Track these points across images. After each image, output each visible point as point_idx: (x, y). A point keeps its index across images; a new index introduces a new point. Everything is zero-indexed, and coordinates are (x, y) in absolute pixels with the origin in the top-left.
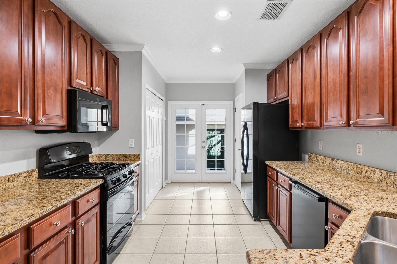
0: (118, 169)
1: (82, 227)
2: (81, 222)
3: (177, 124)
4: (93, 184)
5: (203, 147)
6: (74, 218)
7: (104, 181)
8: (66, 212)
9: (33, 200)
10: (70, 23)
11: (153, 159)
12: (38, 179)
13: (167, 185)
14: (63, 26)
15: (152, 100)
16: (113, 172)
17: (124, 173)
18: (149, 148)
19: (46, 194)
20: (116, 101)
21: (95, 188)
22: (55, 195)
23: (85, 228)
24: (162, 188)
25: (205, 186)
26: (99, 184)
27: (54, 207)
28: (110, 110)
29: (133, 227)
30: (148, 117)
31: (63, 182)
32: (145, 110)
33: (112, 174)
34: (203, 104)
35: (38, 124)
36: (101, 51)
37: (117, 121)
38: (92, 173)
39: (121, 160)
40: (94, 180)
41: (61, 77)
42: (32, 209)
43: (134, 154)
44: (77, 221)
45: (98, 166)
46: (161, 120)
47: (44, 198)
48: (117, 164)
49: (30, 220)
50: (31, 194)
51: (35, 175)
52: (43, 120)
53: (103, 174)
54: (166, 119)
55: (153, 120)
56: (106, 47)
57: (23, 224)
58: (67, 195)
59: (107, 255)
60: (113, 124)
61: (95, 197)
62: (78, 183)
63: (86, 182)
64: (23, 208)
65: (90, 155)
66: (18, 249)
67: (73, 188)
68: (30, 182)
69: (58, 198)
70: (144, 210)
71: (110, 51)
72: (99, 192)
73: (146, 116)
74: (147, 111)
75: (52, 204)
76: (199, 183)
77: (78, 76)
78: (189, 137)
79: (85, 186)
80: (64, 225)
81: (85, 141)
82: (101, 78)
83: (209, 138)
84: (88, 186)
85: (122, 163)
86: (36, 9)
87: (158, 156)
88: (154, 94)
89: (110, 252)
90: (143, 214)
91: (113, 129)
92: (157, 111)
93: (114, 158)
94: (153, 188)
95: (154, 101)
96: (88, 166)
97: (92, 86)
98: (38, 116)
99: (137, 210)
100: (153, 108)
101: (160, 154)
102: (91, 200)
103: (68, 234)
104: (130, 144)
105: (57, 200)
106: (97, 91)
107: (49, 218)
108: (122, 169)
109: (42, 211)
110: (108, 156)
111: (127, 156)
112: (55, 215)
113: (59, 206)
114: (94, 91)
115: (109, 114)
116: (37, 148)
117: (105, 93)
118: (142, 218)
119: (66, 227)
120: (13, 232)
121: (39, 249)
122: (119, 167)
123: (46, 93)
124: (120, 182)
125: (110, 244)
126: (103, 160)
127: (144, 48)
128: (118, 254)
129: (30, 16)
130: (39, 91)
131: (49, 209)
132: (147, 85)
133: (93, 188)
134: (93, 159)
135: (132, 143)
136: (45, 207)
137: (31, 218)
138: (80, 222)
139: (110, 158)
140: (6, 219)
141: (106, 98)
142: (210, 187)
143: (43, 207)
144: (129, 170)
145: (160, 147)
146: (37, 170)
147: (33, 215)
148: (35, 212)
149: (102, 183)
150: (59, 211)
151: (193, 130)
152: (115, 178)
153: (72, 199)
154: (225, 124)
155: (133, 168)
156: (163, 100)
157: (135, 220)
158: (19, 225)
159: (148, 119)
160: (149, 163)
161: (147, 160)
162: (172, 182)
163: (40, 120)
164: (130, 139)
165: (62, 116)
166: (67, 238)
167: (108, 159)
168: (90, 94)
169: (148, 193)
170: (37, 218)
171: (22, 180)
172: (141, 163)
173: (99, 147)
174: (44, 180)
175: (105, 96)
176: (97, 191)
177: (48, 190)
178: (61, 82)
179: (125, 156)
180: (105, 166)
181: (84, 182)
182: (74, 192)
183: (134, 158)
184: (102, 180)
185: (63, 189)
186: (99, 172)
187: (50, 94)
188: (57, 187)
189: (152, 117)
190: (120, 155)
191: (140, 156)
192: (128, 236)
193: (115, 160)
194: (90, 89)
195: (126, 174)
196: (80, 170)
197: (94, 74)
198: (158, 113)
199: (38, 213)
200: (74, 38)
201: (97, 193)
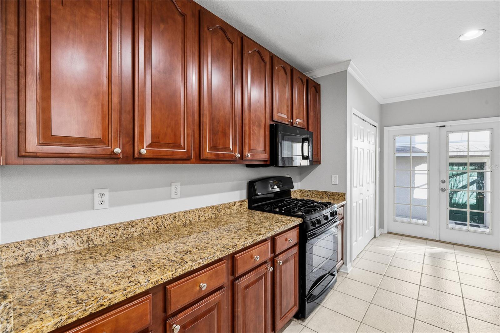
0: (318, 209)
1: (281, 266)
2: (280, 261)
3: (396, 157)
4: (292, 223)
5: (442, 189)
6: (273, 255)
7: (302, 221)
8: (266, 248)
9: (240, 230)
10: (272, 57)
11: (362, 200)
12: (248, 209)
13: (381, 234)
14: (265, 63)
15: (361, 127)
16: (313, 211)
17: (325, 215)
18: (357, 186)
19: (250, 225)
20: (317, 133)
21: (293, 227)
22: (257, 228)
23: (283, 267)
24: (375, 237)
25: (446, 248)
26: (298, 223)
27: (254, 240)
28: (310, 143)
29: (336, 278)
30: (356, 149)
31: (266, 215)
32: (352, 139)
33: (312, 214)
34: (441, 126)
35: (245, 159)
36: (302, 80)
37: (319, 155)
38: (293, 209)
39: (323, 198)
40: (293, 218)
41: (264, 112)
42: (237, 239)
43: (338, 193)
44: (276, 259)
45: (298, 202)
46: (373, 152)
47: (248, 230)
48: (318, 203)
49: (234, 249)
50: (240, 223)
51: (246, 205)
52: (249, 155)
53: (303, 212)
54: (380, 151)
55: (362, 152)
56: (308, 75)
57: (228, 252)
58: (266, 230)
59: (306, 303)
60: (313, 158)
61: (293, 237)
62: (278, 219)
63: (285, 219)
64: (232, 236)
65: (291, 190)
66: (225, 274)
67: (273, 224)
68: (242, 211)
69: (259, 232)
70: (351, 261)
71: (311, 79)
72: (298, 232)
73: (353, 147)
74: (354, 141)
75: (253, 237)
76: (435, 241)
77: (279, 109)
78: (416, 174)
79: (283, 224)
80: (263, 260)
81: (287, 176)
82: (302, 109)
83: (452, 176)
84: (287, 224)
85: (323, 202)
86: (244, 52)
87: (369, 196)
88: (364, 120)
89: (309, 300)
90: (349, 265)
91: (314, 163)
92: (368, 140)
93: (315, 195)
94: (362, 236)
95: (363, 128)
96: (289, 202)
97: (292, 118)
98: (245, 152)
99: (342, 259)
100: (362, 137)
101: (371, 195)
102: (289, 240)
103: (267, 270)
104: (333, 181)
105: (257, 234)
106: (297, 123)
107: (250, 251)
108: (323, 209)
109: (244, 243)
110: (310, 193)
111: (330, 194)
112: (255, 249)
113: (258, 240)
114: (295, 123)
115: (310, 147)
116: (247, 181)
117: (306, 124)
118: (347, 269)
119: (265, 262)
120: (221, 258)
121: (242, 278)
122: (320, 206)
123: (252, 130)
124: (320, 224)
125: (309, 292)
126: (305, 197)
127: (350, 64)
128: (318, 304)
129: (239, 61)
130: (246, 128)
131: (250, 242)
132: (354, 109)
133: (292, 226)
134: (295, 194)
135: (336, 179)
136: (247, 239)
137: (235, 248)
138: (278, 260)
139: (312, 194)
140: (218, 244)
141: (307, 129)
142: (455, 251)
143: (246, 239)
144: (332, 211)
145: (372, 186)
146: (247, 201)
147: (236, 245)
148: (238, 243)
149: (301, 222)
150: (259, 245)
151: (422, 164)
152: (315, 219)
153: (271, 236)
154: (489, 154)
155: (336, 209)
156: (376, 127)
157: (339, 270)
158: (226, 253)
159: (356, 151)
160: (357, 204)
161: (354, 200)
162: (389, 231)
163: (247, 155)
164: (334, 175)
165: (265, 150)
166: (266, 274)
167: (310, 195)
168: (291, 126)
169: (356, 241)
170: (240, 249)
171: (236, 209)
172: (346, 204)
173: (301, 182)
174: (252, 211)
175: (306, 128)
176: (296, 230)
177: (253, 221)
178: (264, 118)
179: (328, 194)
180: (304, 204)
181: (284, 219)
182: (273, 228)
183: (338, 197)
184: (300, 219)
185: (265, 223)
186: (298, 210)
187: (255, 130)
188: (260, 220)
189: (360, 148)
190: (322, 192)
191: (346, 195)
192: (331, 287)
193: (317, 198)
194: (290, 121)
195: (327, 216)
196: (282, 204)
197: (295, 105)
198: (370, 143)
199: (241, 244)
200: (275, 72)
201: (295, 233)
